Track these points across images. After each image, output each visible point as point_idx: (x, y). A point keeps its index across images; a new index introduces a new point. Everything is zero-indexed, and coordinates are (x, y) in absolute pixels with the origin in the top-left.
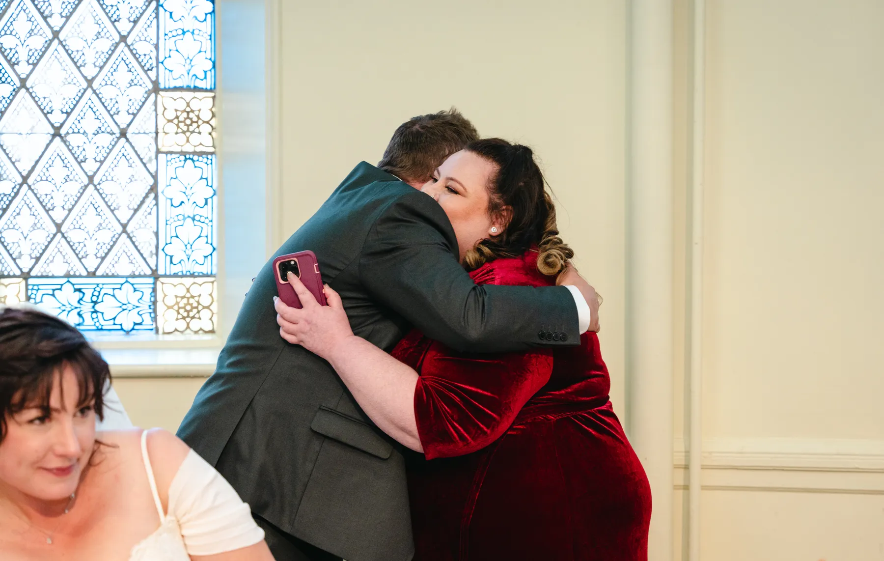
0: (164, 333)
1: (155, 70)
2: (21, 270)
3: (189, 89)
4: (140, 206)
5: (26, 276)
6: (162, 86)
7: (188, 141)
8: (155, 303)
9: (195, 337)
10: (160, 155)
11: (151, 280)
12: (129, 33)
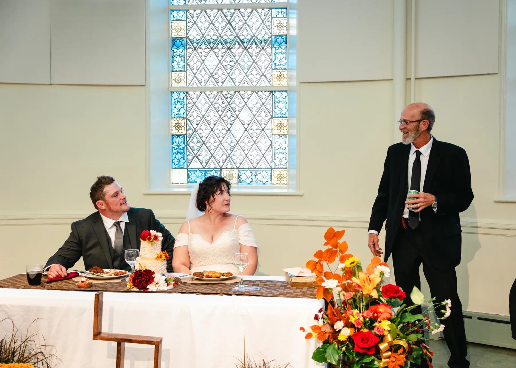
0: (274, 184)
1: (272, 112)
2: (237, 166)
3: (281, 117)
4: (267, 149)
5: (238, 168)
6: (274, 117)
7: (280, 131)
8: (271, 176)
9: (282, 185)
10: (273, 136)
11: (270, 170)
12: (265, 102)
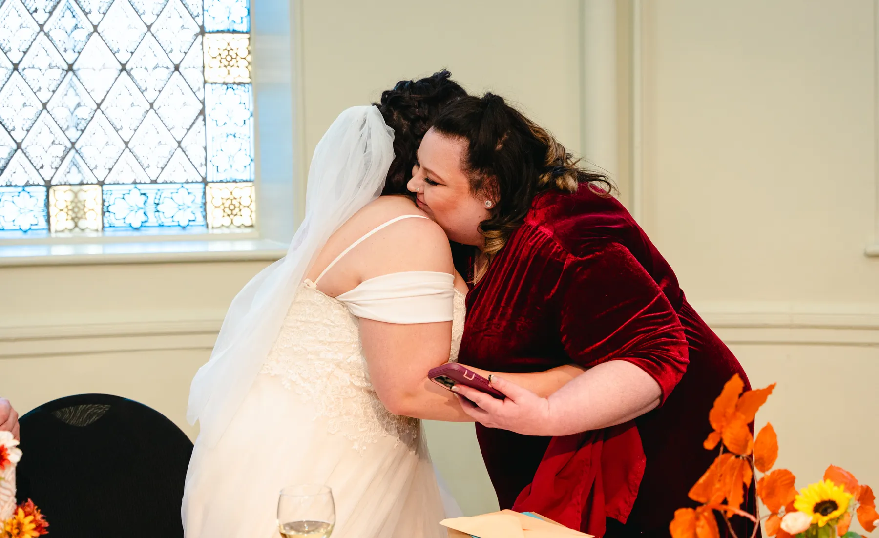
0: (213, 228)
1: (201, 16)
2: (97, 178)
3: (228, 31)
4: (191, 127)
5: (101, 184)
6: (207, 30)
7: (229, 73)
8: (205, 204)
9: (238, 231)
10: (207, 85)
11: (202, 186)
